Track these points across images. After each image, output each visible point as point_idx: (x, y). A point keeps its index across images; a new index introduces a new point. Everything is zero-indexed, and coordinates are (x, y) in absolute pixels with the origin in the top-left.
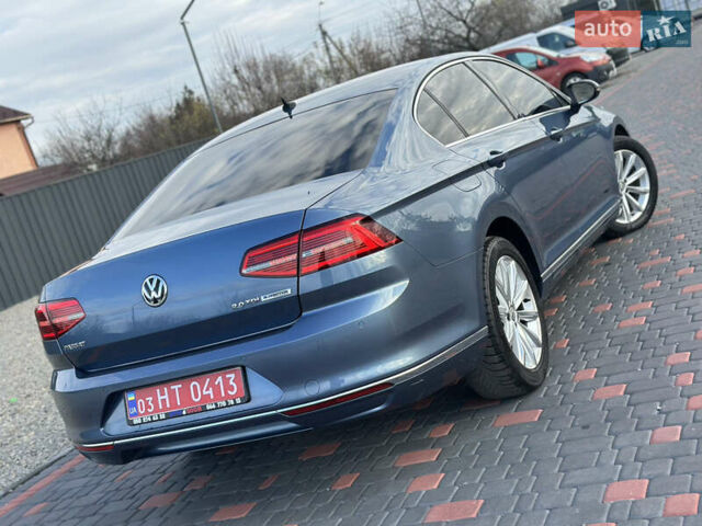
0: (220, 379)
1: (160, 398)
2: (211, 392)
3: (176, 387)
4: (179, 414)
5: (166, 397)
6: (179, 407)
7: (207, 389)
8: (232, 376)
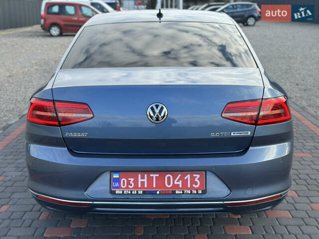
0: (188, 176)
1: (140, 180)
2: (180, 183)
3: (154, 176)
4: (154, 193)
5: (145, 180)
6: (154, 188)
7: (178, 181)
8: (198, 176)
